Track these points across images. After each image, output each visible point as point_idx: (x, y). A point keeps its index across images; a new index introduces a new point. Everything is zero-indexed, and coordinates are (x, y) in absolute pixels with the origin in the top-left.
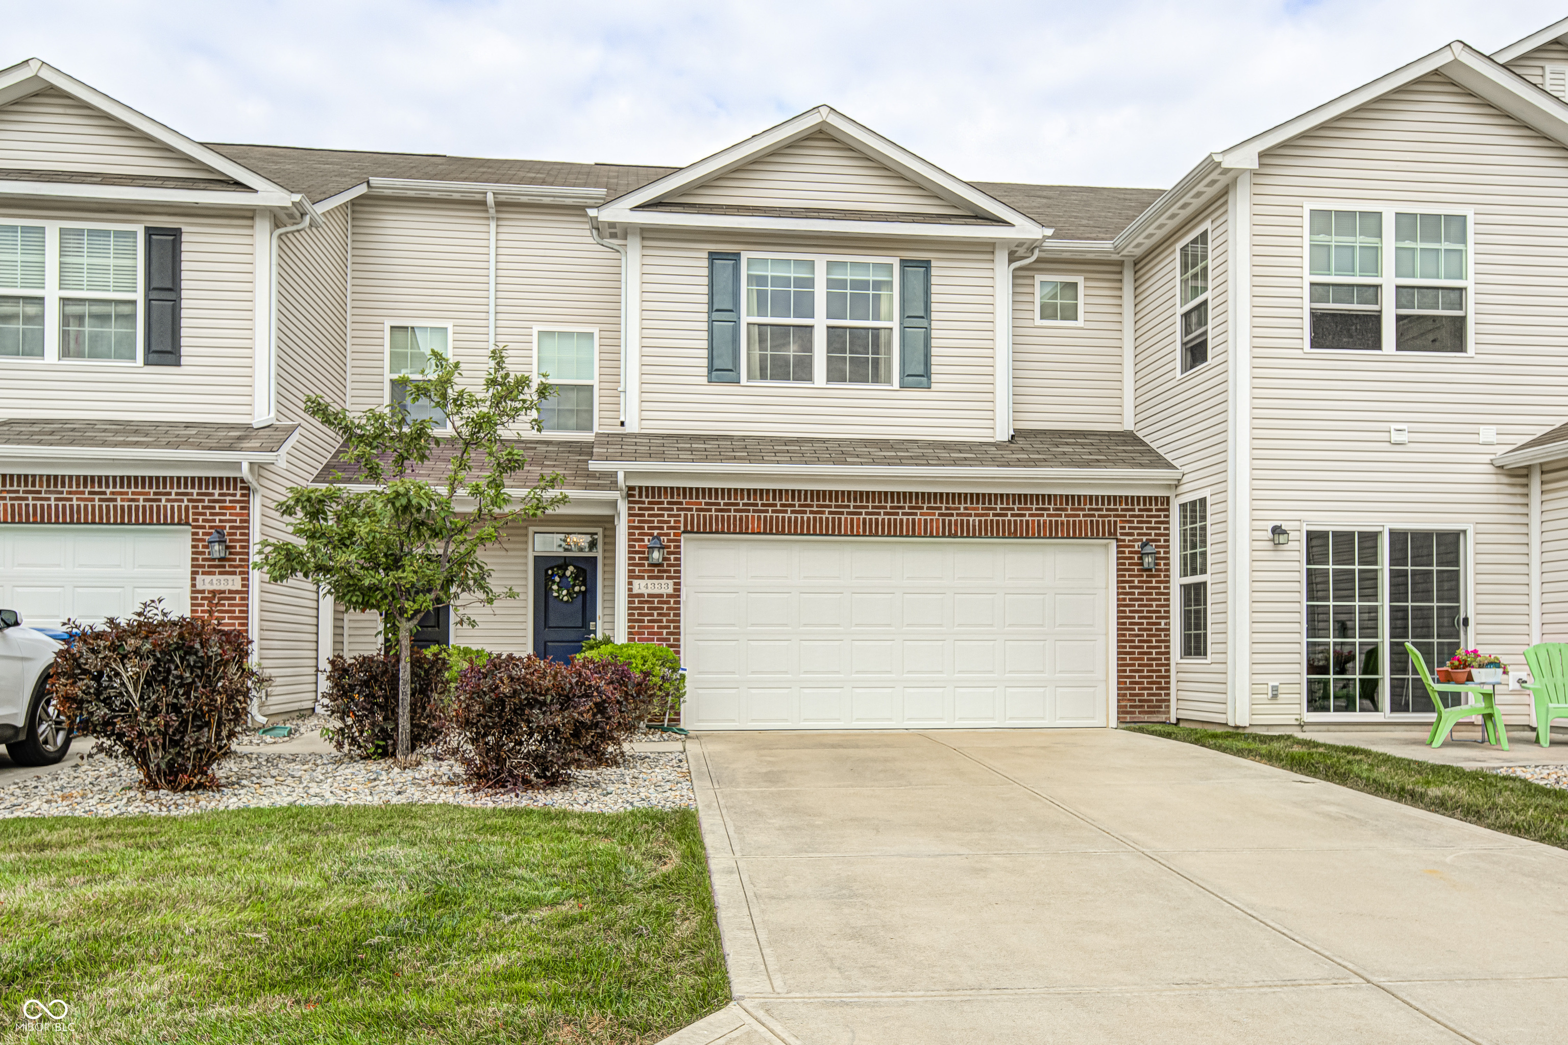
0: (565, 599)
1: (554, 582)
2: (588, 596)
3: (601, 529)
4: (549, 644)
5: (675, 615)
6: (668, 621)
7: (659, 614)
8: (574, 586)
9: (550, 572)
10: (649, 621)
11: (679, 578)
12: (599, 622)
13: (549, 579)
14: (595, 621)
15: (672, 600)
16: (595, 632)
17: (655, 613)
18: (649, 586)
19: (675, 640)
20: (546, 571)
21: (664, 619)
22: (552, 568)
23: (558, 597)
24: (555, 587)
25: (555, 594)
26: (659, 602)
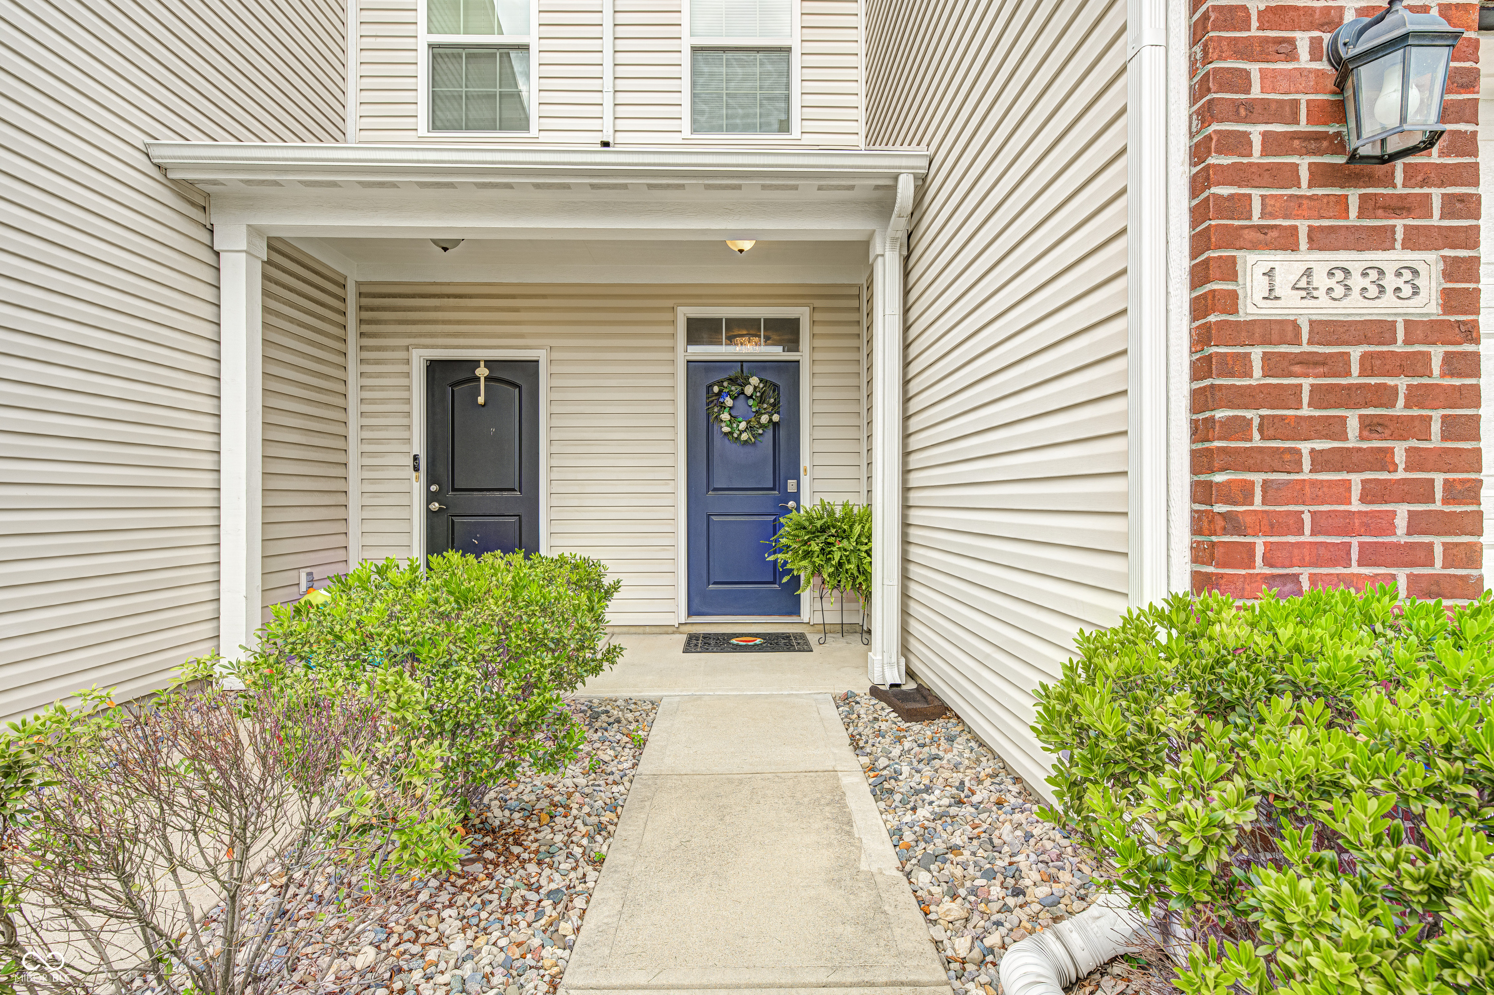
0: (744, 437)
1: (722, 407)
2: (782, 433)
3: (806, 310)
4: (714, 518)
5: (1451, 427)
6: (1416, 459)
7: (1370, 426)
8: (758, 413)
9: (716, 389)
10: (1320, 461)
11: (1471, 239)
12: (805, 480)
13: (714, 400)
14: (798, 479)
15: (1437, 353)
16: (796, 497)
17: (1353, 419)
18: (1321, 280)
19: (1452, 555)
20: (709, 387)
21: (1400, 450)
22: (720, 383)
23: (731, 433)
24: (725, 416)
25: (726, 429)
26: (1369, 365)
